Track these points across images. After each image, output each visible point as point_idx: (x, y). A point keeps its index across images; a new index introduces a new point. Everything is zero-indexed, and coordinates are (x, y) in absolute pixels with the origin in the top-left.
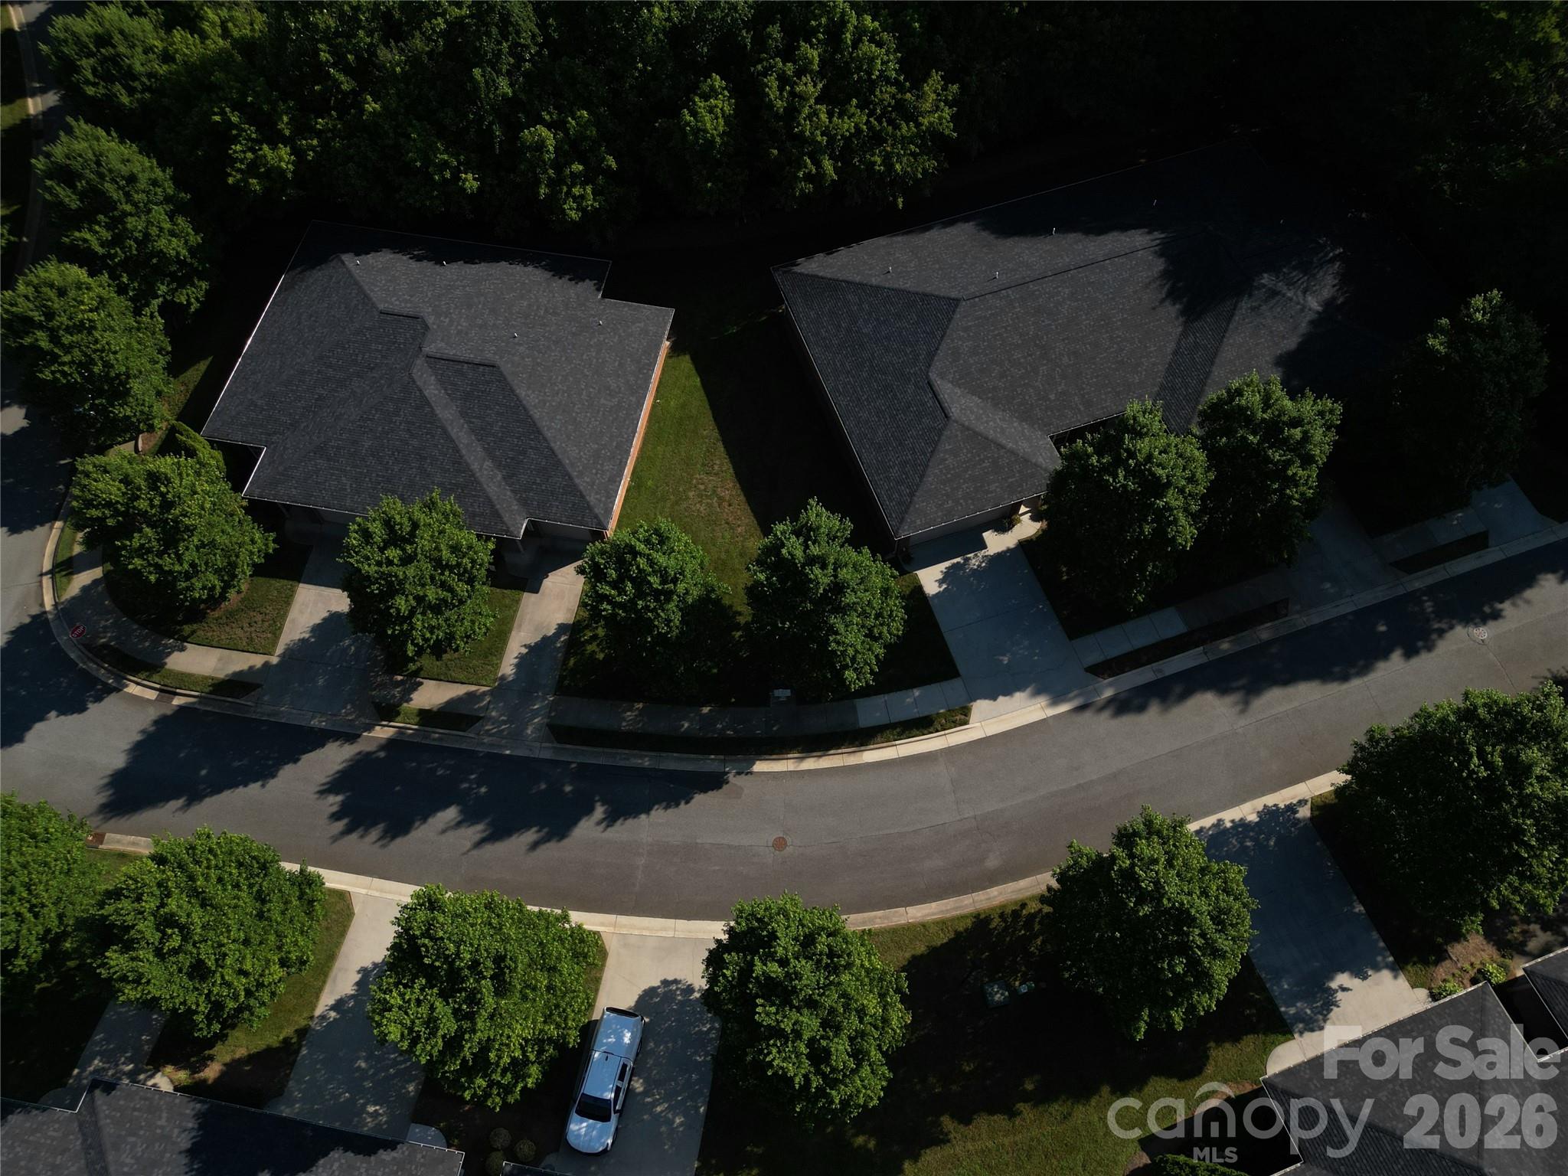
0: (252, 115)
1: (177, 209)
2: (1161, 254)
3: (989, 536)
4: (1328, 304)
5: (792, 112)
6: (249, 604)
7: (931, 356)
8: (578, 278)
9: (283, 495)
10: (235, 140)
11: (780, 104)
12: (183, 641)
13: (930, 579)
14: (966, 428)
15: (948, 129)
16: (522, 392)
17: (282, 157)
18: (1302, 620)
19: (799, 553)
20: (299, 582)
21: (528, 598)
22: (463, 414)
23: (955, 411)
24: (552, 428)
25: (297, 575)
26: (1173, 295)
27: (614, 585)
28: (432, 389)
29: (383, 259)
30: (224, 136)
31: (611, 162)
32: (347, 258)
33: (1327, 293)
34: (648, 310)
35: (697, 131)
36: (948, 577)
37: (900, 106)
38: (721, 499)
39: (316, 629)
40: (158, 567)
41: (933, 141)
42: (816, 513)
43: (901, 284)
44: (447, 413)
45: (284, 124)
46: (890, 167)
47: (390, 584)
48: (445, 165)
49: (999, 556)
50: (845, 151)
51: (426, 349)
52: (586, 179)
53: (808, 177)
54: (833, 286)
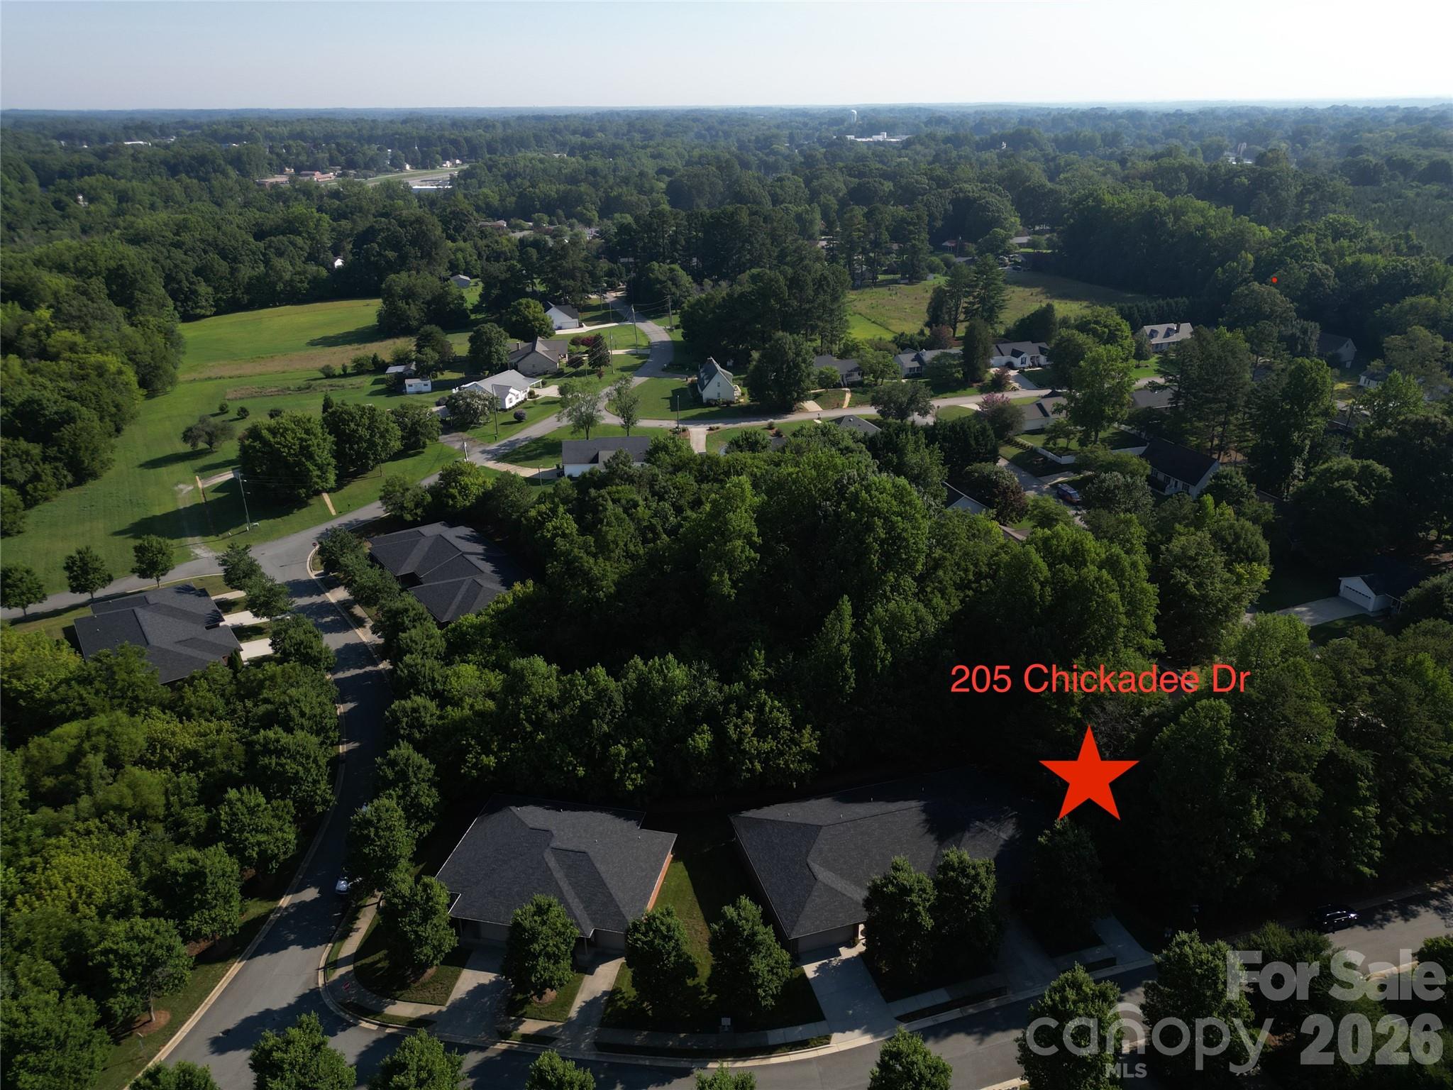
0: (480, 741)
1: (432, 783)
2: (924, 811)
3: (843, 950)
4: (1012, 838)
5: (740, 741)
6: (434, 979)
7: (808, 852)
8: (628, 818)
9: (469, 916)
10: (470, 752)
11: (735, 737)
12: (395, 999)
13: (810, 970)
14: (825, 885)
15: (815, 750)
16: (598, 865)
17: (491, 761)
18: (1013, 998)
19: (735, 914)
20: (464, 966)
21: (587, 978)
22: (567, 876)
23: (820, 877)
24: (612, 884)
25: (463, 965)
26: (931, 831)
27: (643, 934)
28: (552, 863)
29: (531, 808)
30: (466, 750)
31: (651, 763)
32: (513, 808)
33: (1010, 832)
34: (663, 835)
35: (695, 748)
36: (819, 969)
37: (792, 740)
38: (696, 931)
39: (470, 993)
40: (416, 932)
41: (807, 756)
42: (744, 901)
43: (794, 820)
44: (559, 875)
45: (494, 746)
46: (788, 766)
47: (533, 934)
48: (570, 763)
49: (848, 960)
50: (766, 758)
51: (552, 845)
52: (638, 771)
53: (748, 770)
54: (760, 822)
